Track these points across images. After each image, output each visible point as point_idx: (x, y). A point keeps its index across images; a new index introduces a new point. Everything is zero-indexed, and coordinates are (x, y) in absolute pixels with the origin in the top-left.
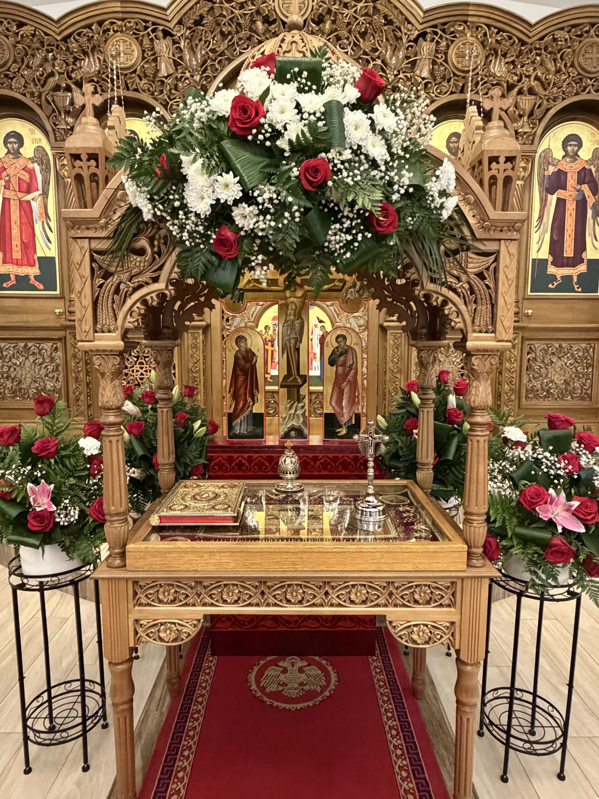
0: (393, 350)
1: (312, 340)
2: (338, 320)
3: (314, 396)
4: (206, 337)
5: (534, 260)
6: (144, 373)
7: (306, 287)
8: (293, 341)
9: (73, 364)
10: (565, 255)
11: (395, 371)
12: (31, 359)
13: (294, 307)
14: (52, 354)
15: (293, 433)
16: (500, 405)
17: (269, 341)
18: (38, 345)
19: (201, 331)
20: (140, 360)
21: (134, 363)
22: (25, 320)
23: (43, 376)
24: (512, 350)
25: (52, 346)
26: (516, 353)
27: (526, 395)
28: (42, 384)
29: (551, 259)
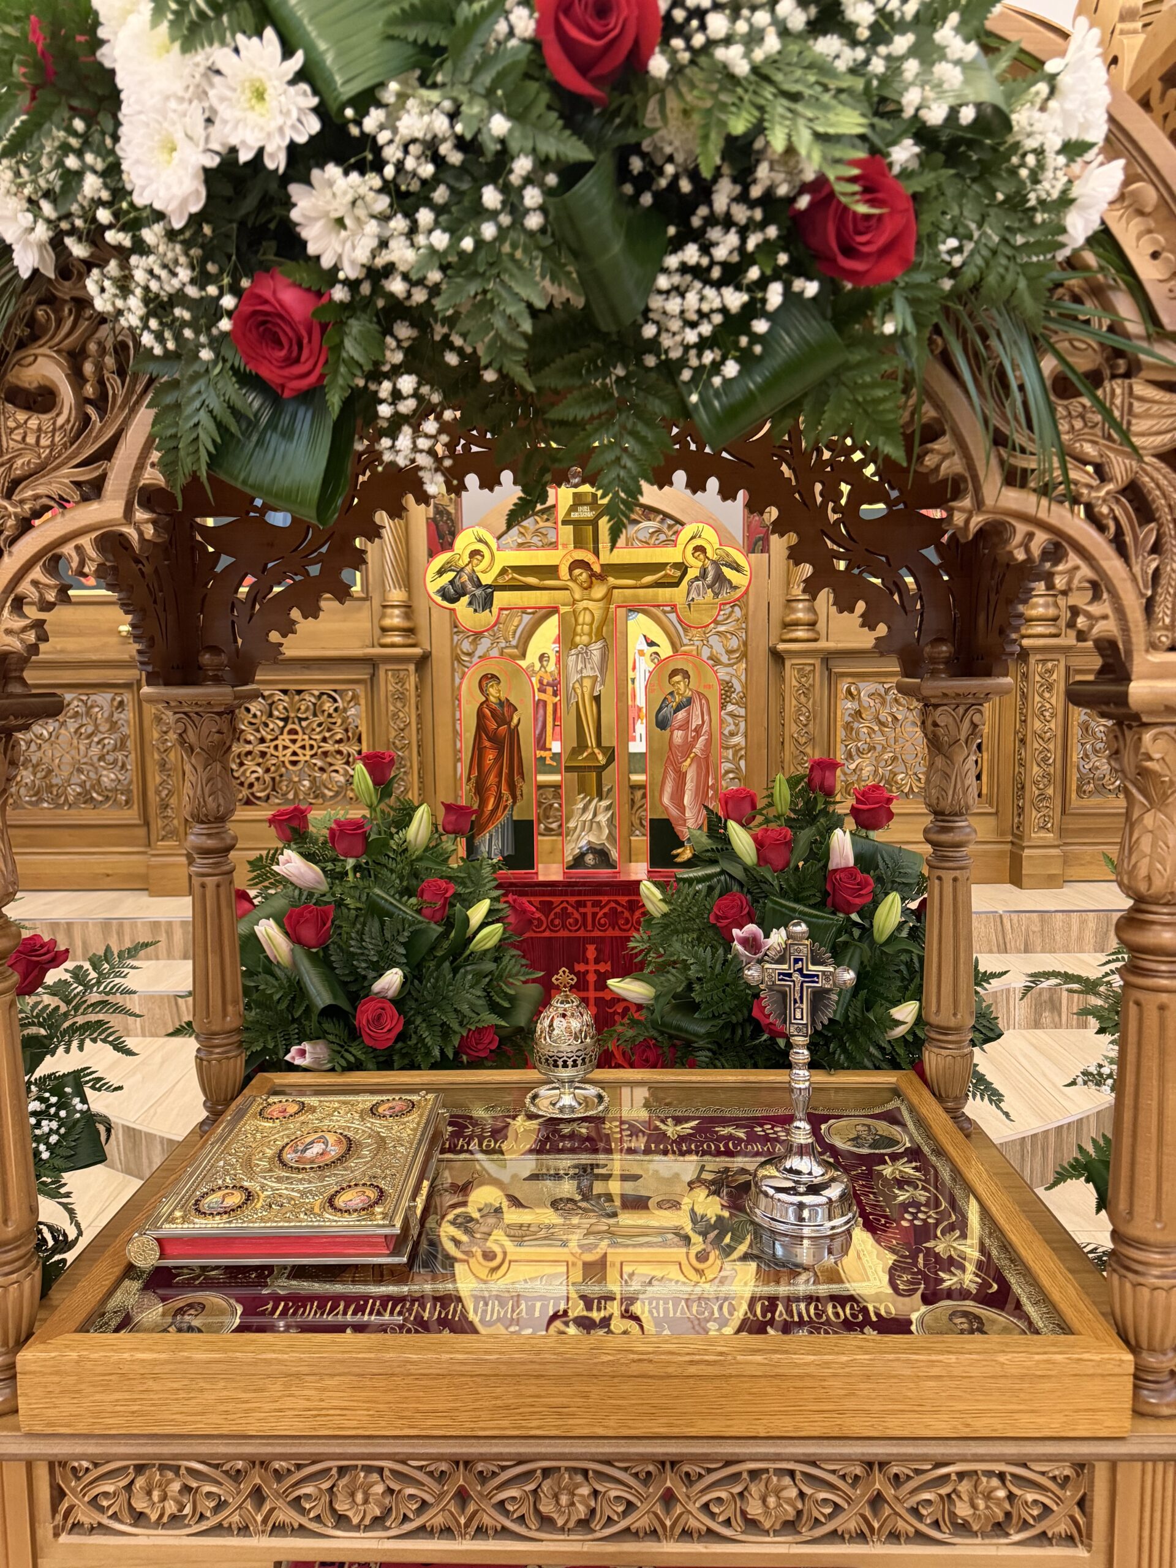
0: (797, 700)
1: (633, 680)
2: (685, 641)
3: (639, 794)
4: (421, 680)
6: (299, 751)
7: (612, 580)
8: (587, 683)
9: (156, 735)
11: (803, 740)
12: (72, 725)
13: (588, 619)
14: (112, 715)
15: (589, 859)
16: (1022, 808)
17: (548, 684)
18: (84, 698)
19: (412, 667)
20: (290, 726)
21: (277, 732)
22: (59, 647)
23: (95, 759)
24: (1047, 695)
25: (113, 699)
26: (1053, 701)
27: (1079, 788)
28: (92, 775)
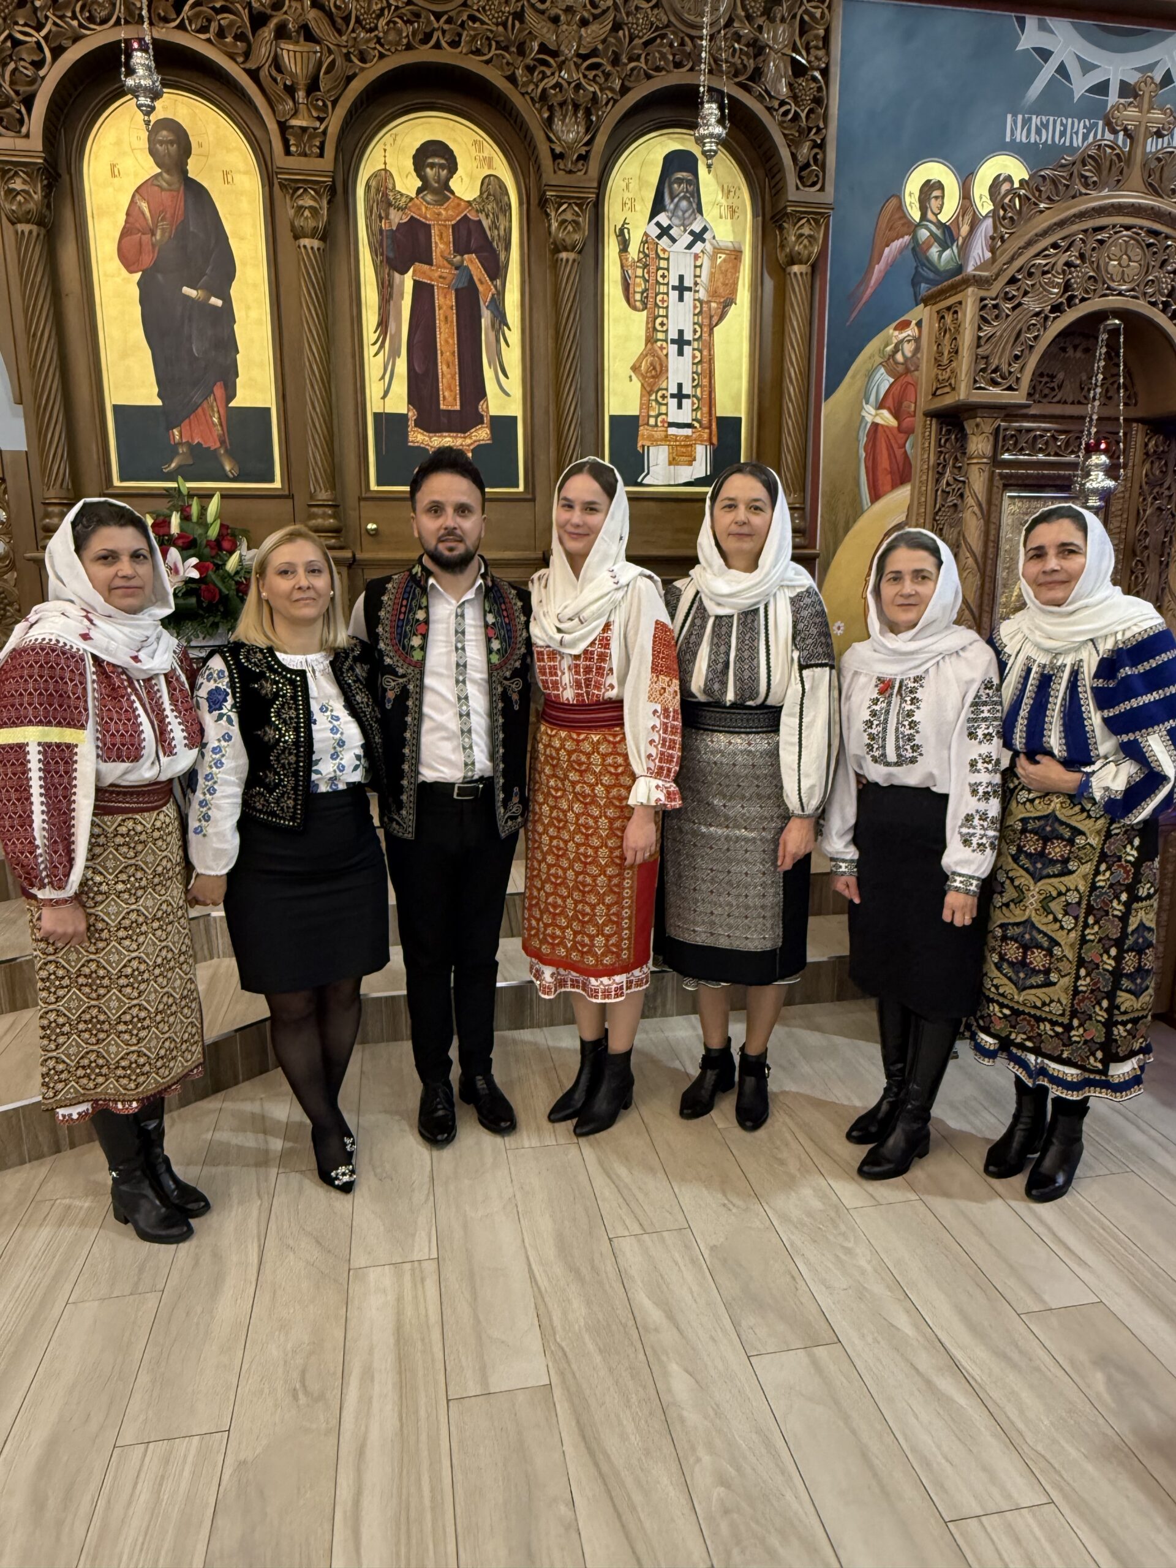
5: (377, 416)
10: (442, 407)
29: (413, 415)
